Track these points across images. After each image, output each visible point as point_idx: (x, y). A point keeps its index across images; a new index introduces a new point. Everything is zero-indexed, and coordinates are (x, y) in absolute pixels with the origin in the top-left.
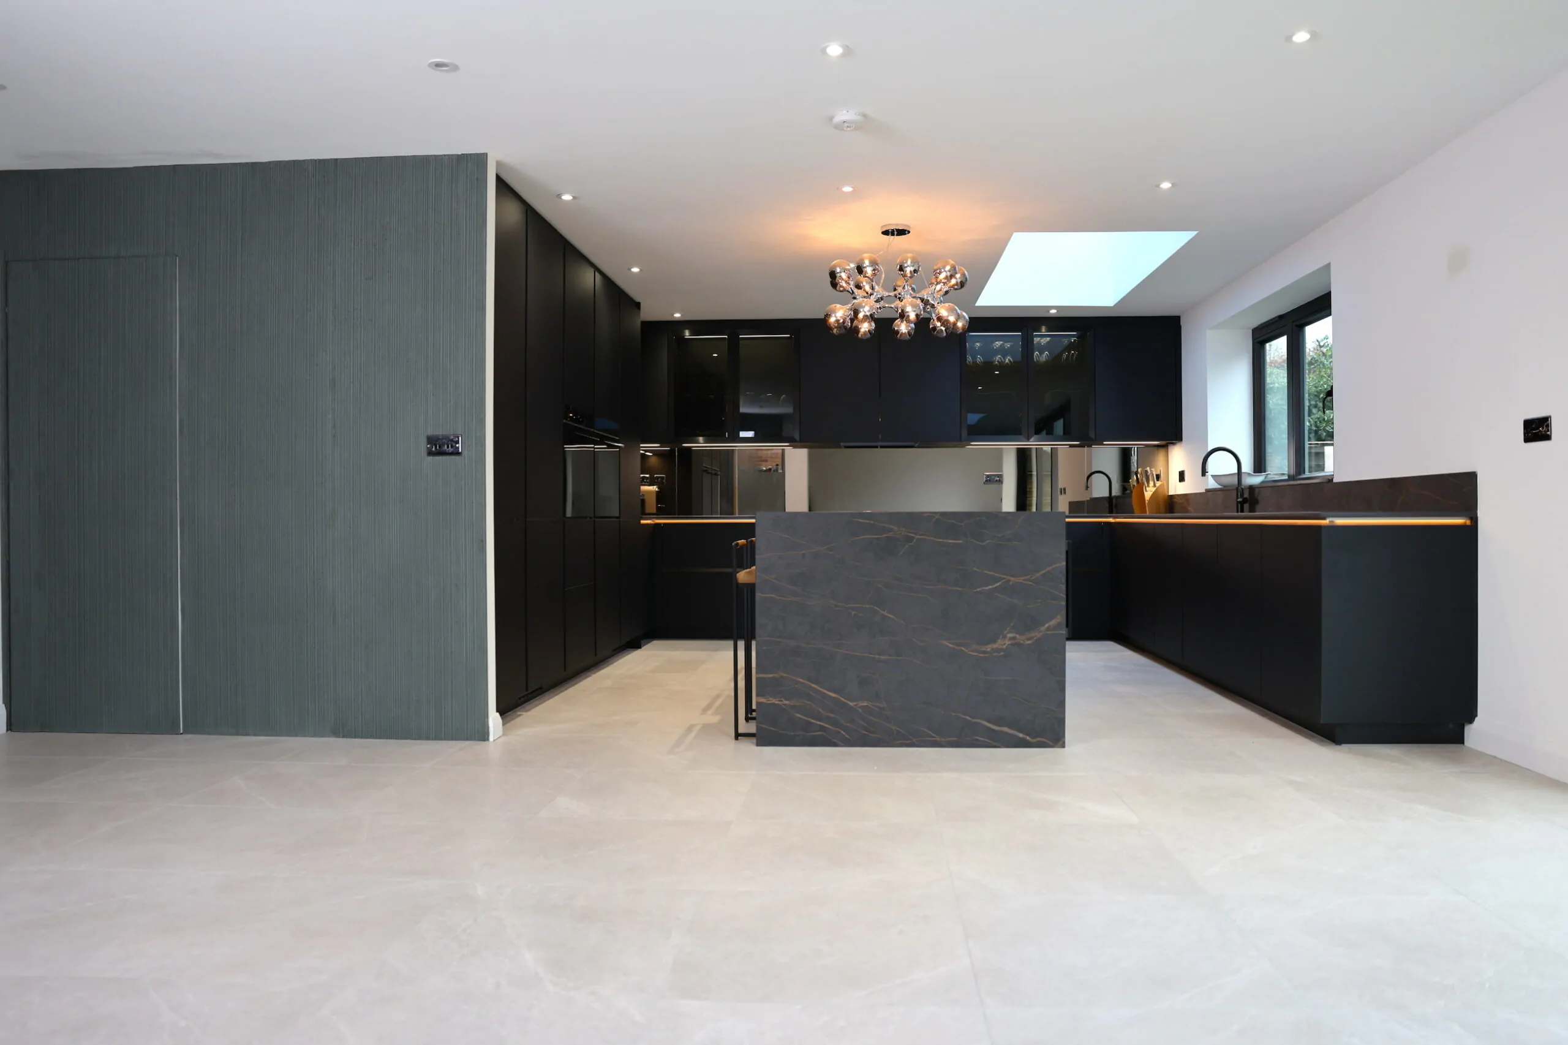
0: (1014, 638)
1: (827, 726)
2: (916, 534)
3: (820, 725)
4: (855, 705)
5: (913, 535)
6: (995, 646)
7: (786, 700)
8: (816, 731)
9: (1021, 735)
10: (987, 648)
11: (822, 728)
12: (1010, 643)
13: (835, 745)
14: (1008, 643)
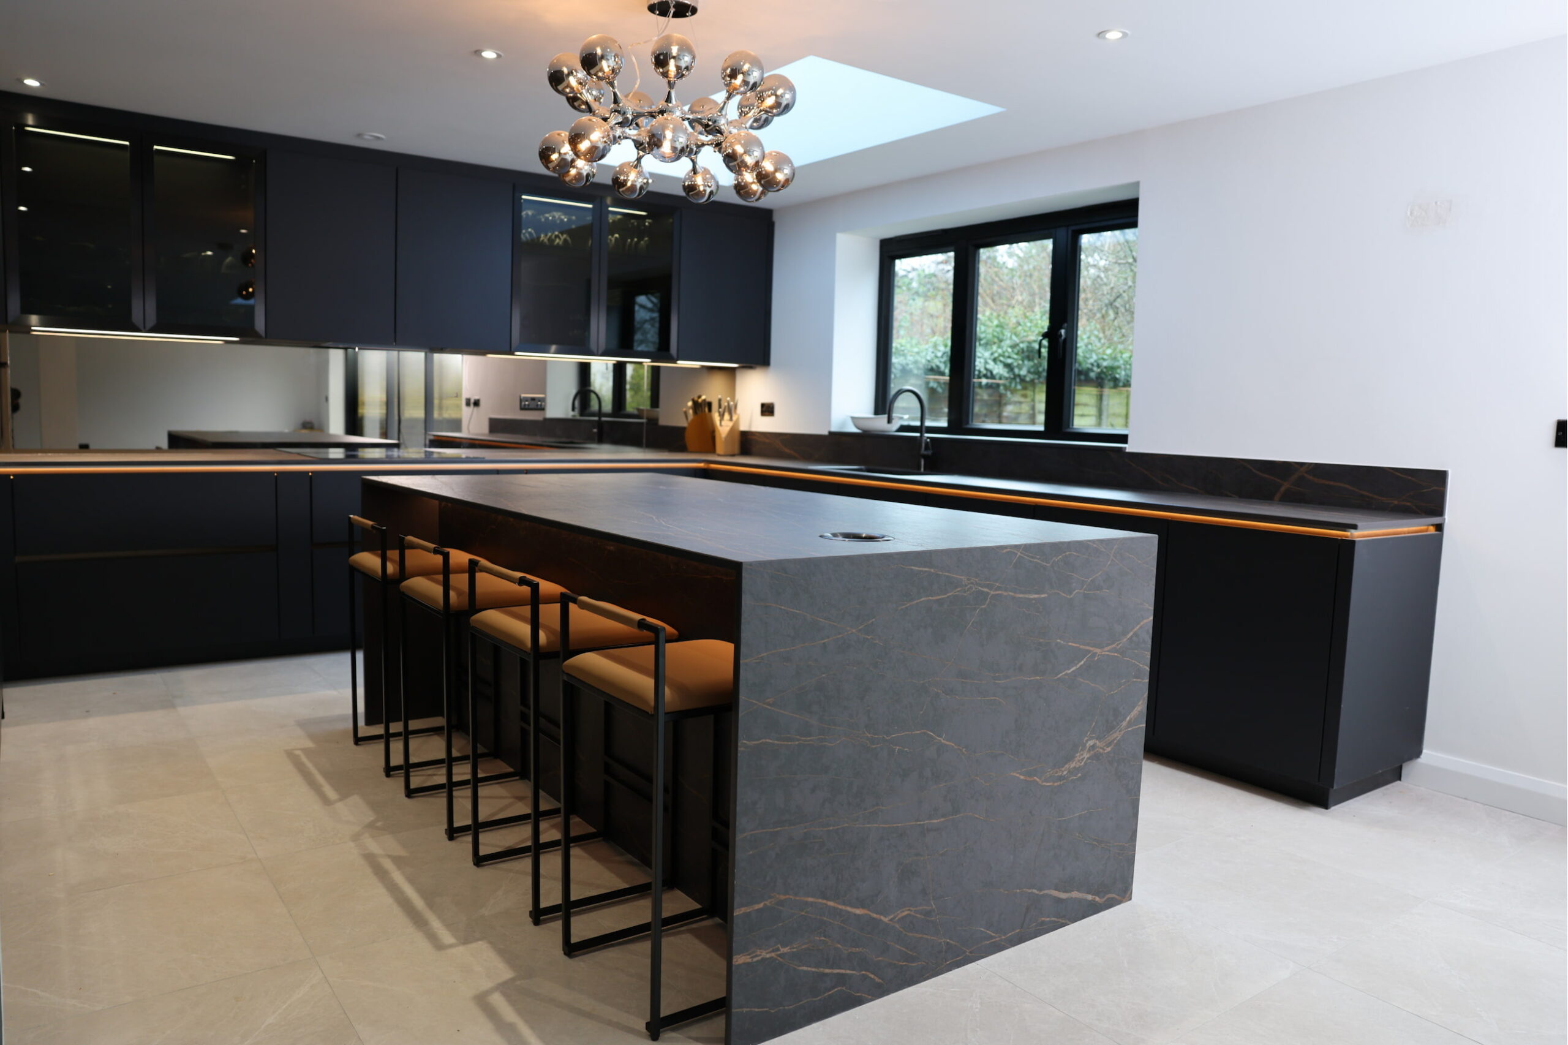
0: (1093, 747)
1: (848, 972)
2: (990, 587)
3: (838, 974)
4: (891, 920)
5: (985, 590)
6: (1073, 765)
7: (784, 946)
8: (833, 988)
9: (1090, 897)
10: (1063, 772)
11: (842, 979)
12: (1088, 756)
13: (859, 1002)
14: (1086, 755)
